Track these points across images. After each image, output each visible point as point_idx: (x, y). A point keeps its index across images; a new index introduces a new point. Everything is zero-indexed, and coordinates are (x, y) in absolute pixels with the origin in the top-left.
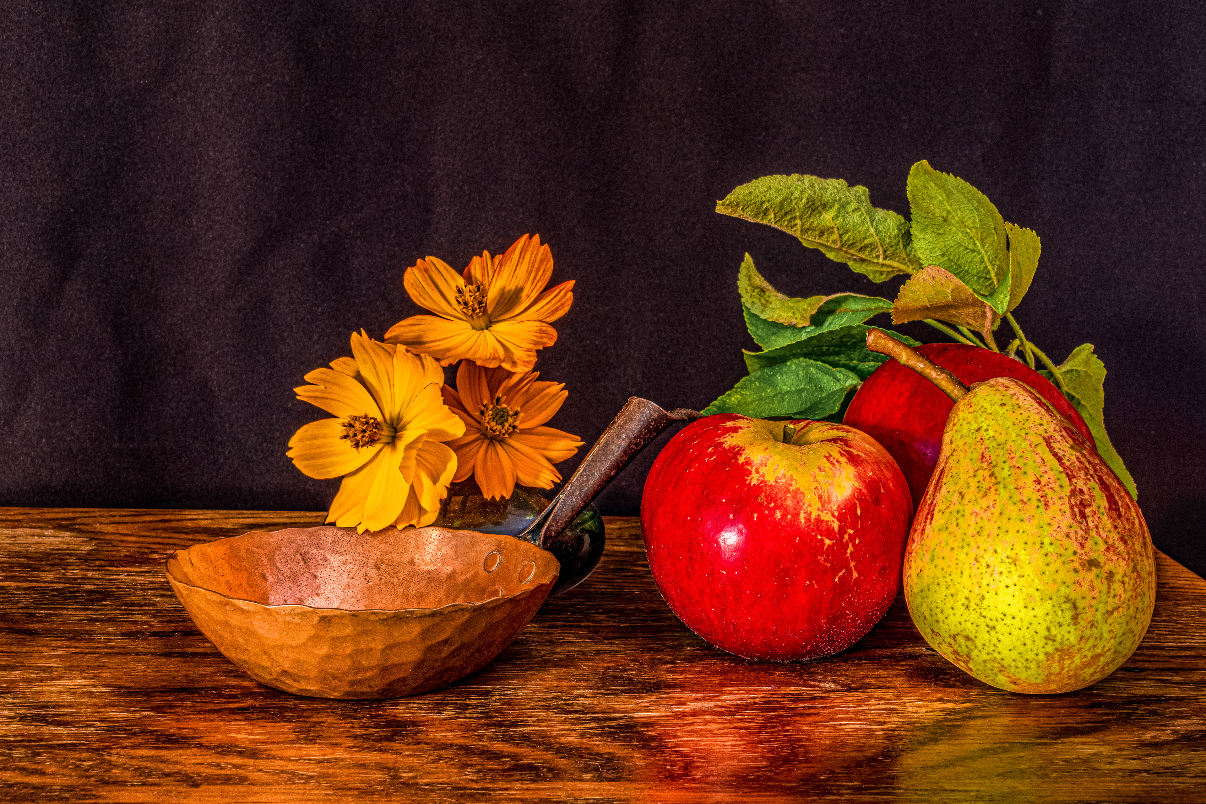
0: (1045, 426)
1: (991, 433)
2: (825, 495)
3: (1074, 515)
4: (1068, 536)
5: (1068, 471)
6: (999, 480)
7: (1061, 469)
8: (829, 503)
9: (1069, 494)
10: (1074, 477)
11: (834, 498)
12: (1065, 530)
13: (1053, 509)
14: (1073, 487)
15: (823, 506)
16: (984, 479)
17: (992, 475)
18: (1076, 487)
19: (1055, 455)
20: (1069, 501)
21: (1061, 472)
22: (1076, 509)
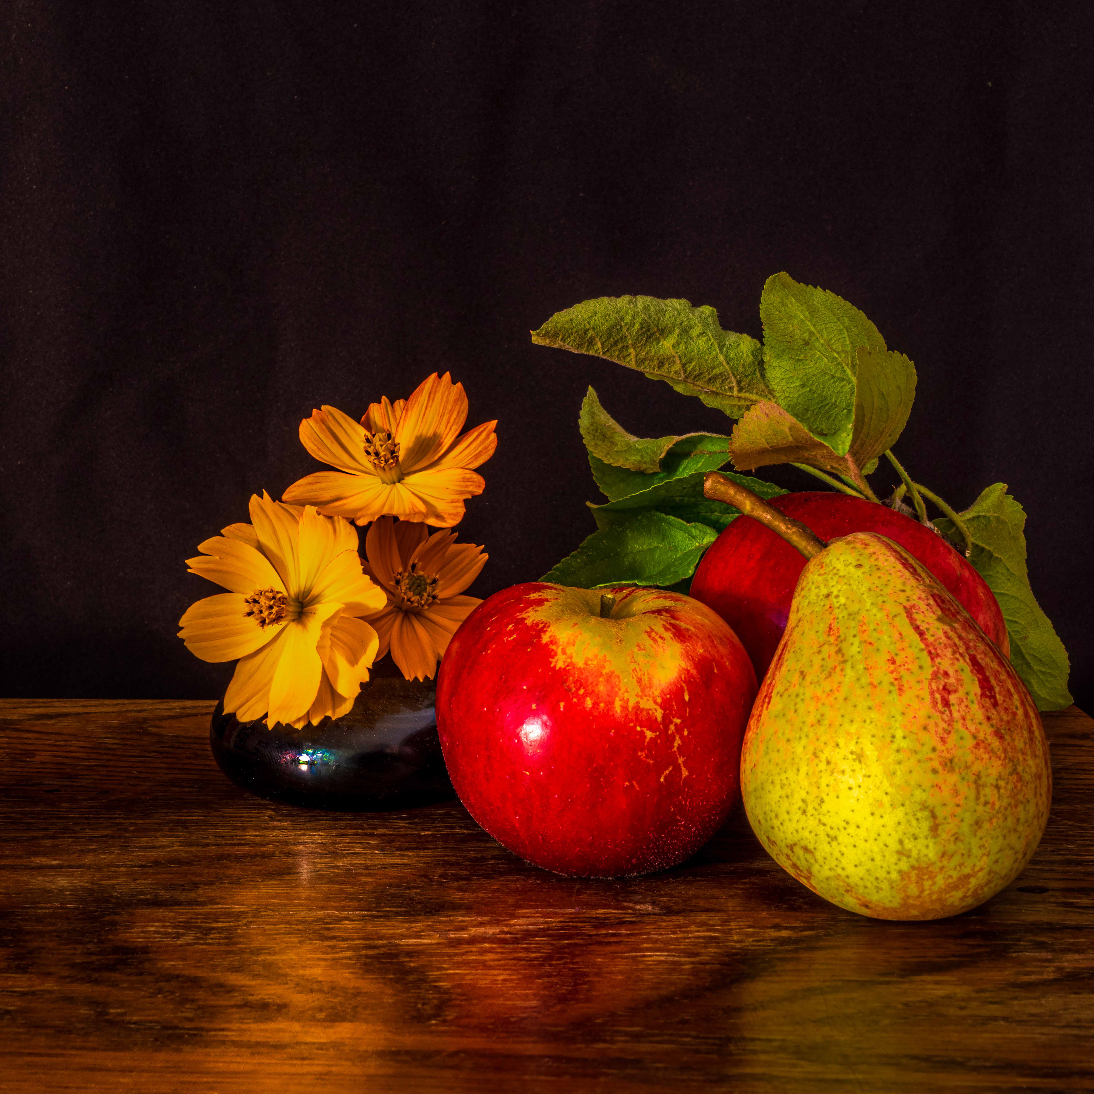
0: (909, 593)
1: (842, 600)
2: (646, 678)
3: (935, 703)
4: (925, 728)
5: (931, 649)
6: (846, 658)
7: (922, 646)
8: (651, 687)
9: (929, 677)
10: (938, 655)
11: (655, 682)
12: (923, 721)
13: (909, 695)
14: (935, 668)
15: (642, 691)
16: (829, 656)
17: (839, 651)
18: (939, 668)
19: (917, 628)
20: (930, 685)
21: (922, 650)
22: (938, 696)
